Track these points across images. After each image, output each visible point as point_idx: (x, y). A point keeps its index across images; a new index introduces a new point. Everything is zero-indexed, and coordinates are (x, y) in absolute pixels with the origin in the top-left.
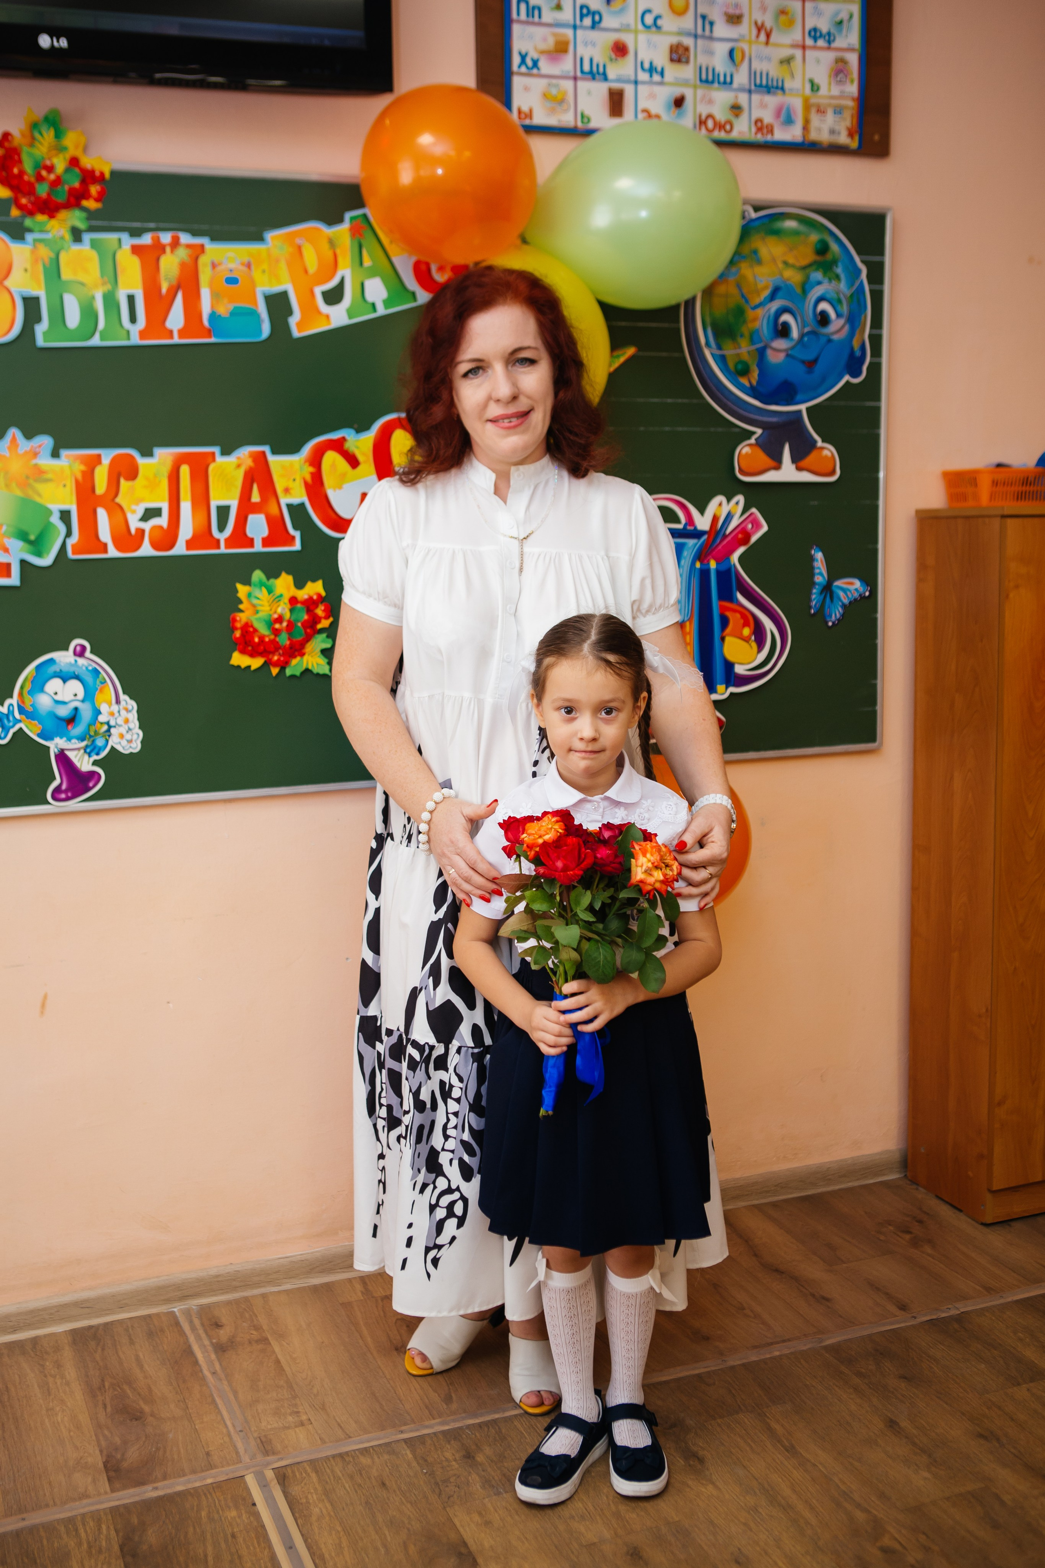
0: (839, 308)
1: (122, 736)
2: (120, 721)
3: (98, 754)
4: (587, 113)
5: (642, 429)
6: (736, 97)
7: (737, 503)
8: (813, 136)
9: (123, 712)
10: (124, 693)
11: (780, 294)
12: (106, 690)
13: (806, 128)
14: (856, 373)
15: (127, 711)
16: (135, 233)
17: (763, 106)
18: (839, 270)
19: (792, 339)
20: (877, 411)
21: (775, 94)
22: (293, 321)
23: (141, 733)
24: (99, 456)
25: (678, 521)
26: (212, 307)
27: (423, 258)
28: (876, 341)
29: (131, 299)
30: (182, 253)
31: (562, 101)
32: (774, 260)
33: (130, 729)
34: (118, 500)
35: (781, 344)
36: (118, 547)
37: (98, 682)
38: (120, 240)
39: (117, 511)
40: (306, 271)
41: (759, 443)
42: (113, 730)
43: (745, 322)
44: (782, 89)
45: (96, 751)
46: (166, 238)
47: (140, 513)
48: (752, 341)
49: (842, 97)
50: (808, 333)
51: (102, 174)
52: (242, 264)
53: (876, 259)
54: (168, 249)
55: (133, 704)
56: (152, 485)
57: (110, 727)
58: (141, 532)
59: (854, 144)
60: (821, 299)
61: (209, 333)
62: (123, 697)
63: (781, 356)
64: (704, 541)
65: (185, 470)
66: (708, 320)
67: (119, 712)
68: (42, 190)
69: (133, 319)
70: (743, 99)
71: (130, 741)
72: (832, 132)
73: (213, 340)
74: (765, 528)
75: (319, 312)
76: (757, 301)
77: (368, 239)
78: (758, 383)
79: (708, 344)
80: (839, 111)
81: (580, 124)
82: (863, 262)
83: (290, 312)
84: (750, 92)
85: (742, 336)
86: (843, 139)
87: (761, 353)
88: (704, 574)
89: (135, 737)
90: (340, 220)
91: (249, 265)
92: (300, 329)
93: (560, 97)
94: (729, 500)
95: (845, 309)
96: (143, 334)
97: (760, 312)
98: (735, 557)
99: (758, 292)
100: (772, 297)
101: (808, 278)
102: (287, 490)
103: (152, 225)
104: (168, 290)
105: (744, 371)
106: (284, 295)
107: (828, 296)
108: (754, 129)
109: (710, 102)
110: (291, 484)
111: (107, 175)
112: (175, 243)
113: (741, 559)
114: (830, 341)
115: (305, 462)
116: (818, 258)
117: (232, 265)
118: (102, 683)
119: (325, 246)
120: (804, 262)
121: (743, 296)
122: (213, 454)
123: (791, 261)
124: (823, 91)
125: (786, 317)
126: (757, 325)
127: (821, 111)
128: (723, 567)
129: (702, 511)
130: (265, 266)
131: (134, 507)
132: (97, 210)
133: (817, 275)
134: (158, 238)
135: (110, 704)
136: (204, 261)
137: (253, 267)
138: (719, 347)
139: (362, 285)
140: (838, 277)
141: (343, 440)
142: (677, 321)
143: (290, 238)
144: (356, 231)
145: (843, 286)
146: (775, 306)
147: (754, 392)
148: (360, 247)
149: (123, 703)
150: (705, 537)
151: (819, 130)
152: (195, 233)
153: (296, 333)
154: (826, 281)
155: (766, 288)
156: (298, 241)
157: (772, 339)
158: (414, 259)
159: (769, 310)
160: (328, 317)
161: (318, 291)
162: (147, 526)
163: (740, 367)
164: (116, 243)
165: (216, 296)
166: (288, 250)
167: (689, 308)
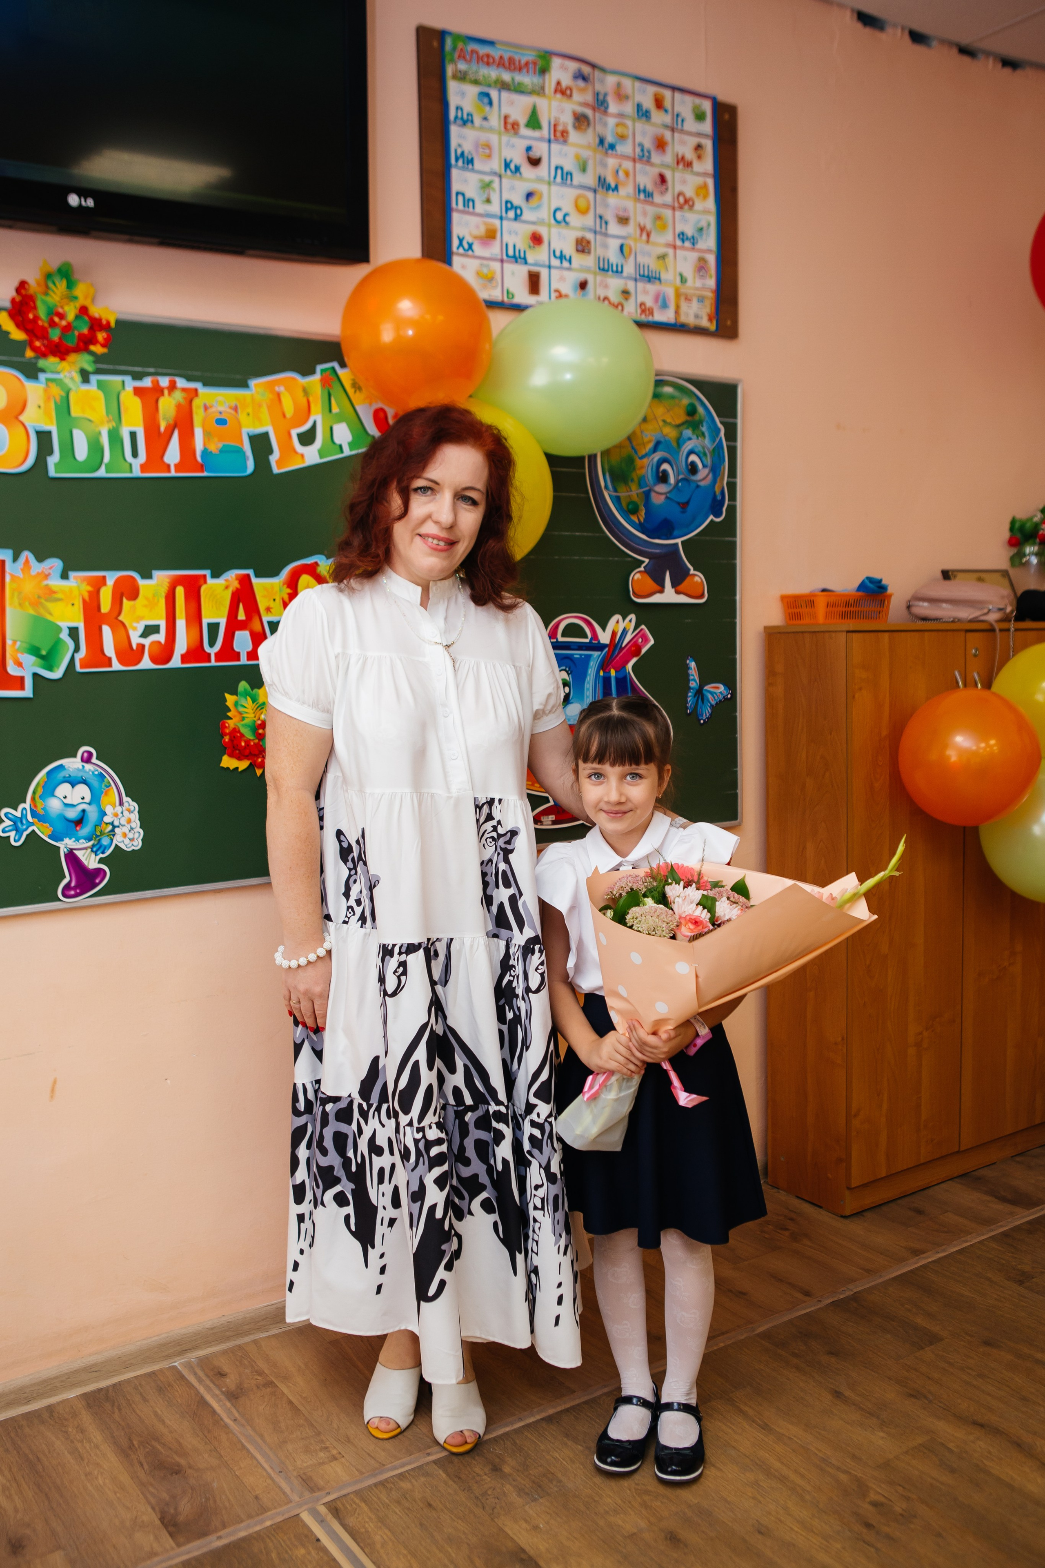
0: (704, 459)
1: (125, 835)
2: (123, 821)
3: (103, 853)
4: (511, 290)
5: (556, 557)
6: (626, 284)
7: (630, 621)
8: (683, 319)
9: (126, 813)
10: (127, 796)
11: (661, 447)
12: (110, 793)
13: (677, 312)
14: (718, 514)
15: (130, 812)
16: (137, 376)
17: (646, 292)
18: (704, 429)
19: (670, 484)
20: (734, 544)
21: (654, 283)
22: (274, 459)
23: (142, 832)
24: (104, 578)
25: (586, 636)
26: (204, 445)
27: (382, 408)
28: (732, 487)
29: (133, 435)
30: (178, 396)
31: (491, 279)
32: (655, 419)
33: (132, 829)
34: (121, 618)
35: (662, 488)
36: (121, 662)
37: (103, 786)
38: (123, 382)
39: (119, 627)
40: (284, 416)
41: (647, 571)
42: (117, 830)
43: (634, 469)
44: (659, 279)
45: (102, 850)
46: (164, 382)
47: (141, 629)
48: (640, 486)
49: (703, 288)
50: (682, 479)
51: (108, 323)
52: (230, 408)
53: (731, 420)
54: (166, 392)
55: (134, 806)
56: (151, 604)
57: (114, 827)
58: (142, 647)
59: (713, 327)
60: (691, 452)
61: (202, 468)
62: (126, 799)
63: (663, 497)
64: (606, 653)
65: (180, 591)
66: (606, 467)
67: (122, 813)
68: (54, 334)
69: (135, 454)
70: (631, 286)
71: (132, 840)
72: (697, 316)
73: (205, 474)
74: (652, 642)
75: (296, 452)
76: (643, 452)
77: (336, 389)
78: (645, 520)
79: (606, 487)
80: (701, 299)
81: (506, 299)
82: (721, 423)
83: (271, 451)
84: (636, 280)
85: (632, 480)
86: (705, 323)
87: (647, 495)
88: (607, 681)
89: (137, 835)
90: (312, 372)
91: (236, 409)
92: (279, 467)
93: (490, 276)
94: (624, 619)
95: (709, 461)
96: (143, 468)
97: (645, 461)
98: (630, 666)
99: (644, 445)
100: (655, 449)
101: (681, 434)
102: (268, 609)
103: (152, 370)
104: (166, 429)
105: (635, 511)
106: (266, 435)
107: (696, 450)
108: (639, 311)
109: (606, 286)
110: (272, 604)
111: (113, 324)
112: (172, 387)
113: (634, 667)
114: (698, 486)
115: (284, 584)
116: (688, 418)
117: (221, 408)
118: (107, 787)
119: (300, 394)
120: (678, 422)
121: (633, 448)
122: (205, 576)
123: (669, 420)
124: (690, 283)
125: (665, 466)
126: (643, 471)
127: (688, 299)
128: (621, 675)
129: (604, 628)
130: (250, 410)
131: (135, 625)
132: (103, 355)
133: (688, 433)
134: (158, 381)
135: (114, 806)
136: (197, 403)
137: (239, 411)
138: (616, 490)
139: (331, 429)
140: (703, 435)
141: (316, 564)
142: (584, 468)
143: (271, 386)
144: (326, 382)
145: (707, 441)
146: (657, 457)
147: (642, 528)
148: (330, 396)
149: (126, 804)
150: (607, 649)
151: (687, 314)
152: (189, 379)
153: (276, 470)
154: (694, 437)
155: (650, 441)
156: (277, 389)
157: (655, 485)
158: (374, 407)
159: (653, 459)
160: (302, 456)
161: (294, 433)
162: (147, 642)
163: (630, 507)
164: (120, 384)
165: (207, 434)
166: (267, 396)
167: (592, 458)
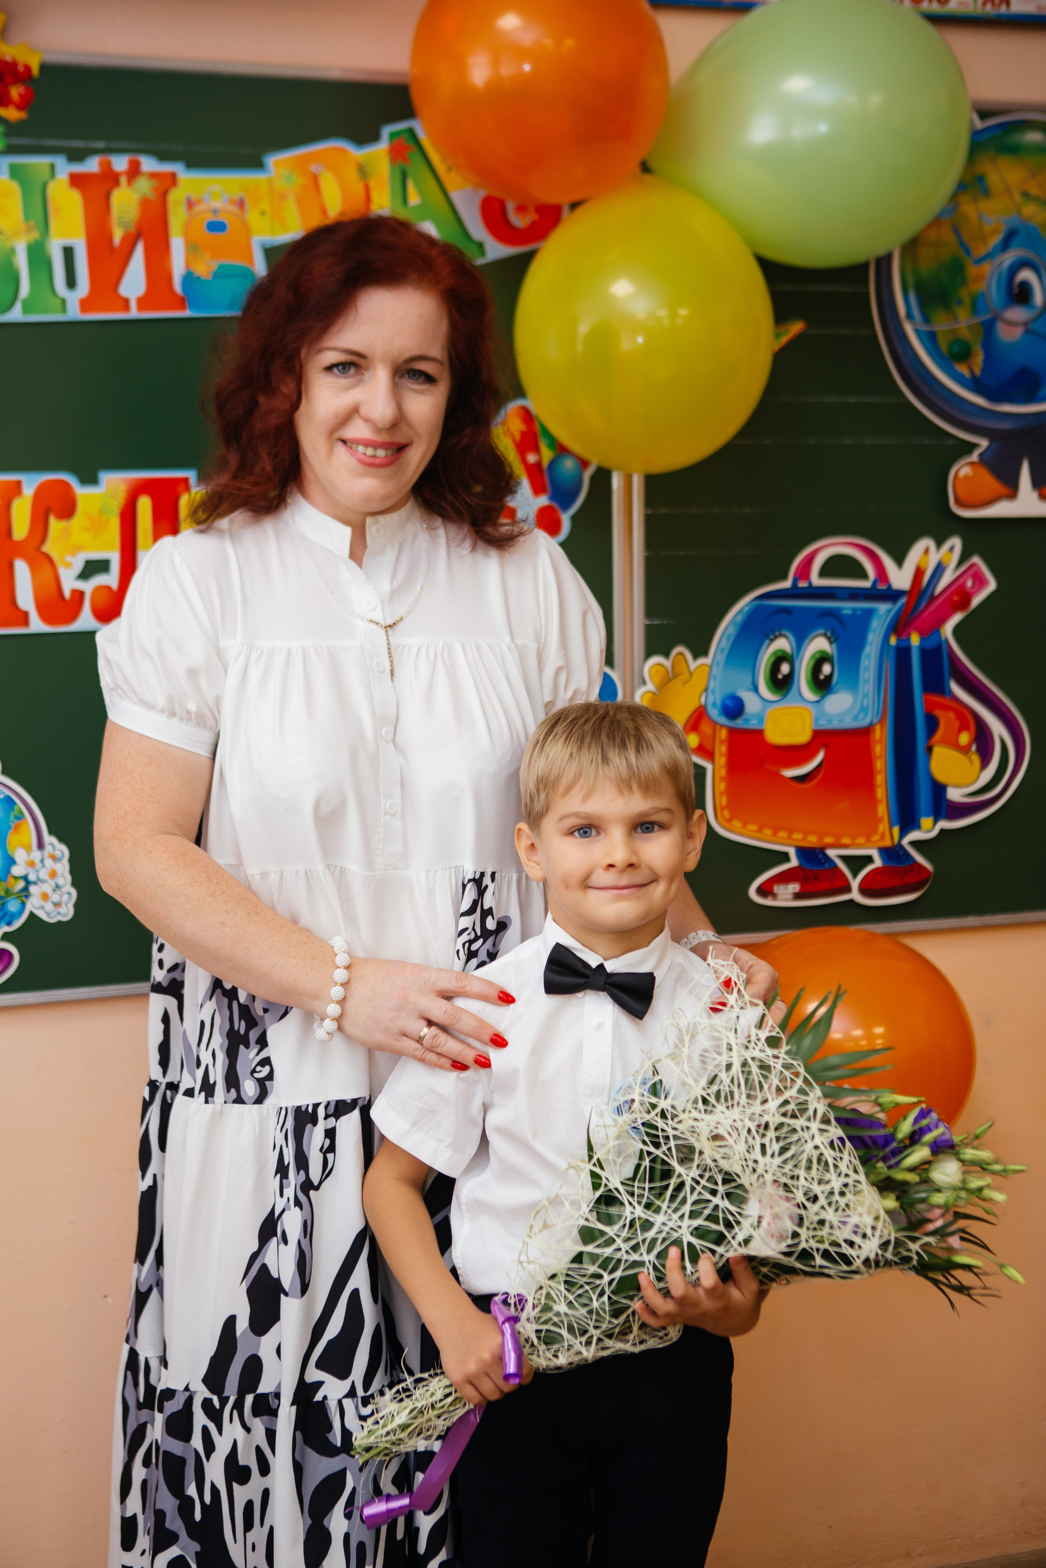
1: (45, 897)
2: (43, 874)
3: (9, 924)
5: (812, 441)
7: (952, 549)
9: (49, 862)
10: (51, 832)
11: (1017, 240)
12: (23, 828)
15: (54, 858)
16: (76, 156)
19: (1033, 307)
23: (74, 892)
24: (18, 484)
25: (863, 575)
26: (188, 265)
27: (497, 194)
29: (68, 253)
30: (144, 186)
32: (1008, 191)
33: (58, 887)
34: (47, 548)
35: (1017, 314)
36: (45, 617)
37: (12, 818)
38: (52, 167)
39: (43, 564)
40: (324, 213)
41: (985, 461)
42: (33, 889)
43: (964, 282)
45: (7, 919)
46: (120, 163)
47: (78, 566)
48: (974, 309)
51: (28, 68)
52: (232, 202)
54: (123, 180)
55: (63, 850)
56: (96, 526)
57: (28, 883)
58: (79, 595)
61: (181, 302)
62: (49, 839)
63: (1019, 332)
64: (902, 606)
65: (145, 505)
66: (910, 281)
67: (42, 861)
69: (71, 282)
71: (57, 905)
73: (188, 313)
74: (992, 585)
76: (982, 251)
77: (416, 165)
78: (984, 371)
79: (909, 316)
85: (960, 302)
87: (988, 328)
88: (903, 654)
89: (65, 898)
90: (375, 137)
91: (241, 204)
94: (939, 544)
96: (85, 305)
97: (986, 267)
98: (948, 629)
99: (984, 238)
100: (1005, 245)
103: (100, 144)
104: (124, 240)
105: (963, 354)
111: (35, 71)
112: (134, 171)
113: (957, 631)
117: (216, 204)
118: (17, 818)
119: (353, 176)
121: (962, 244)
122: (186, 480)
123: (1034, 190)
125: (1026, 275)
126: (982, 286)
128: (931, 644)
129: (899, 561)
130: (265, 205)
131: (69, 559)
132: (20, 123)
134: (109, 164)
135: (28, 849)
136: (176, 197)
137: (248, 207)
138: (927, 320)
142: (866, 283)
143: (302, 162)
144: (397, 153)
146: (1008, 258)
147: (977, 385)
148: (404, 177)
149: (48, 848)
150: (903, 600)
152: (163, 157)
155: (995, 232)
156: (313, 168)
157: (1005, 307)
158: (482, 194)
159: (1000, 265)
162: (88, 587)
163: (956, 349)
164: (46, 172)
165: (192, 249)
166: (298, 181)
167: (884, 263)
